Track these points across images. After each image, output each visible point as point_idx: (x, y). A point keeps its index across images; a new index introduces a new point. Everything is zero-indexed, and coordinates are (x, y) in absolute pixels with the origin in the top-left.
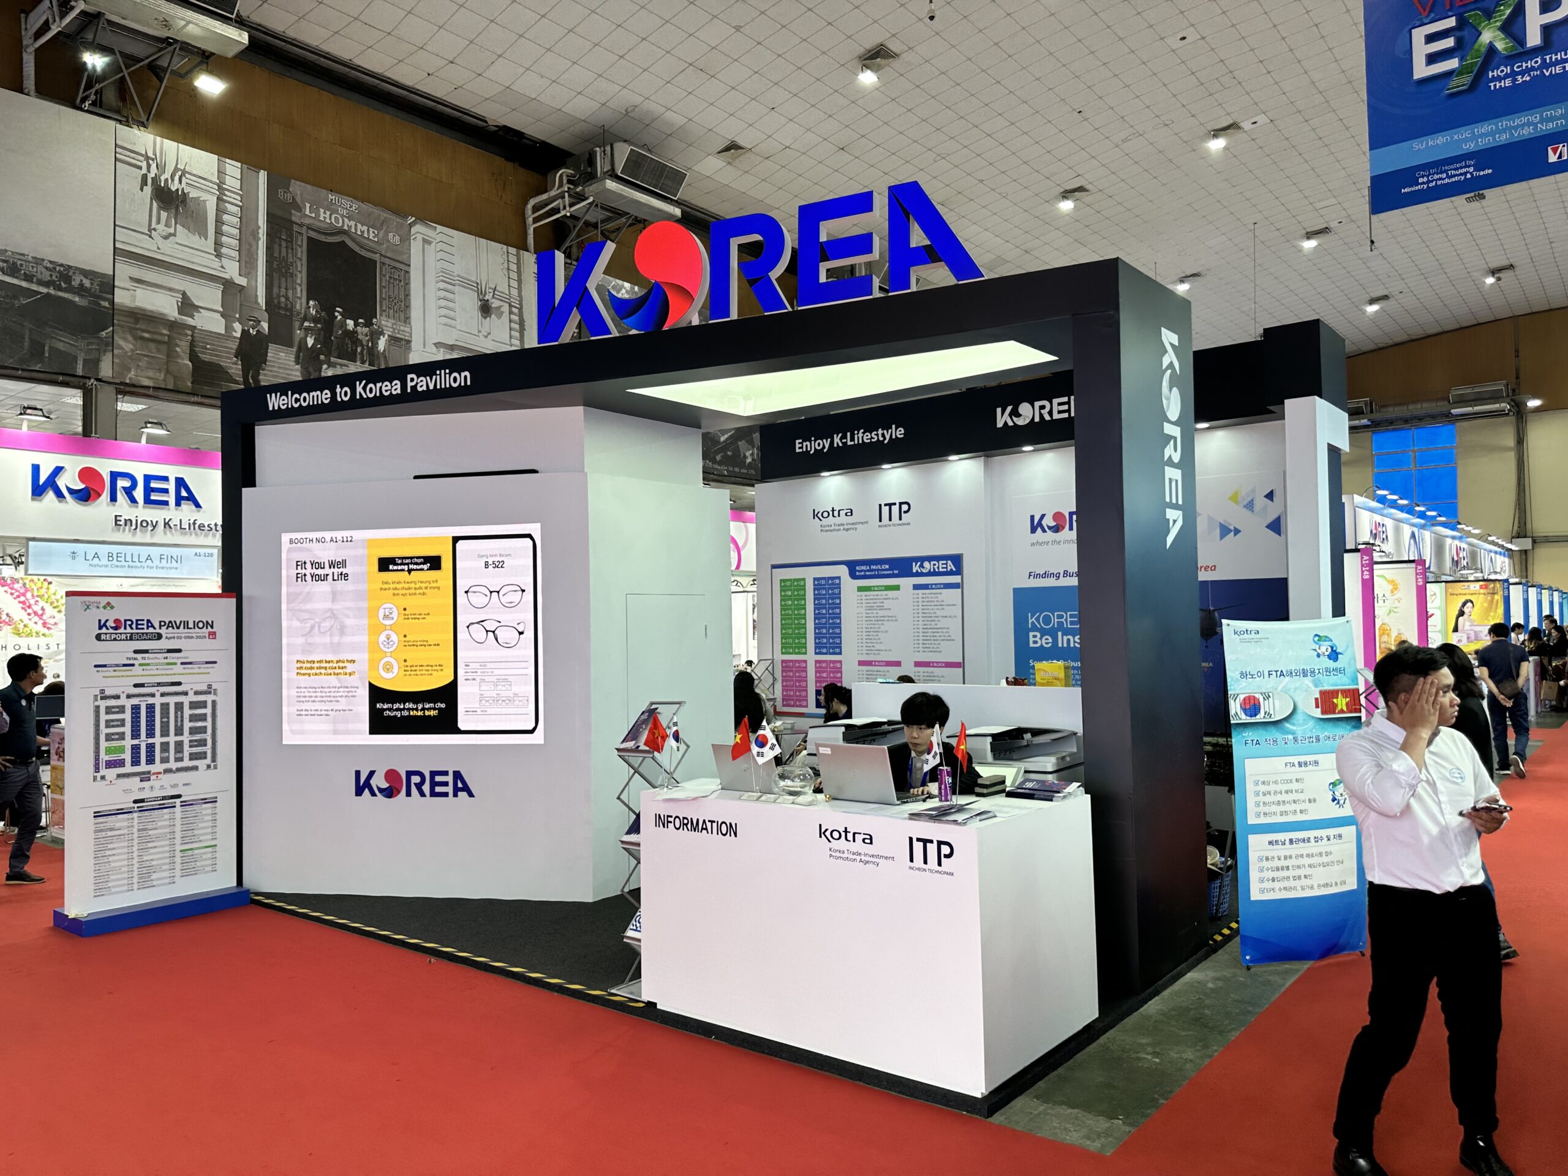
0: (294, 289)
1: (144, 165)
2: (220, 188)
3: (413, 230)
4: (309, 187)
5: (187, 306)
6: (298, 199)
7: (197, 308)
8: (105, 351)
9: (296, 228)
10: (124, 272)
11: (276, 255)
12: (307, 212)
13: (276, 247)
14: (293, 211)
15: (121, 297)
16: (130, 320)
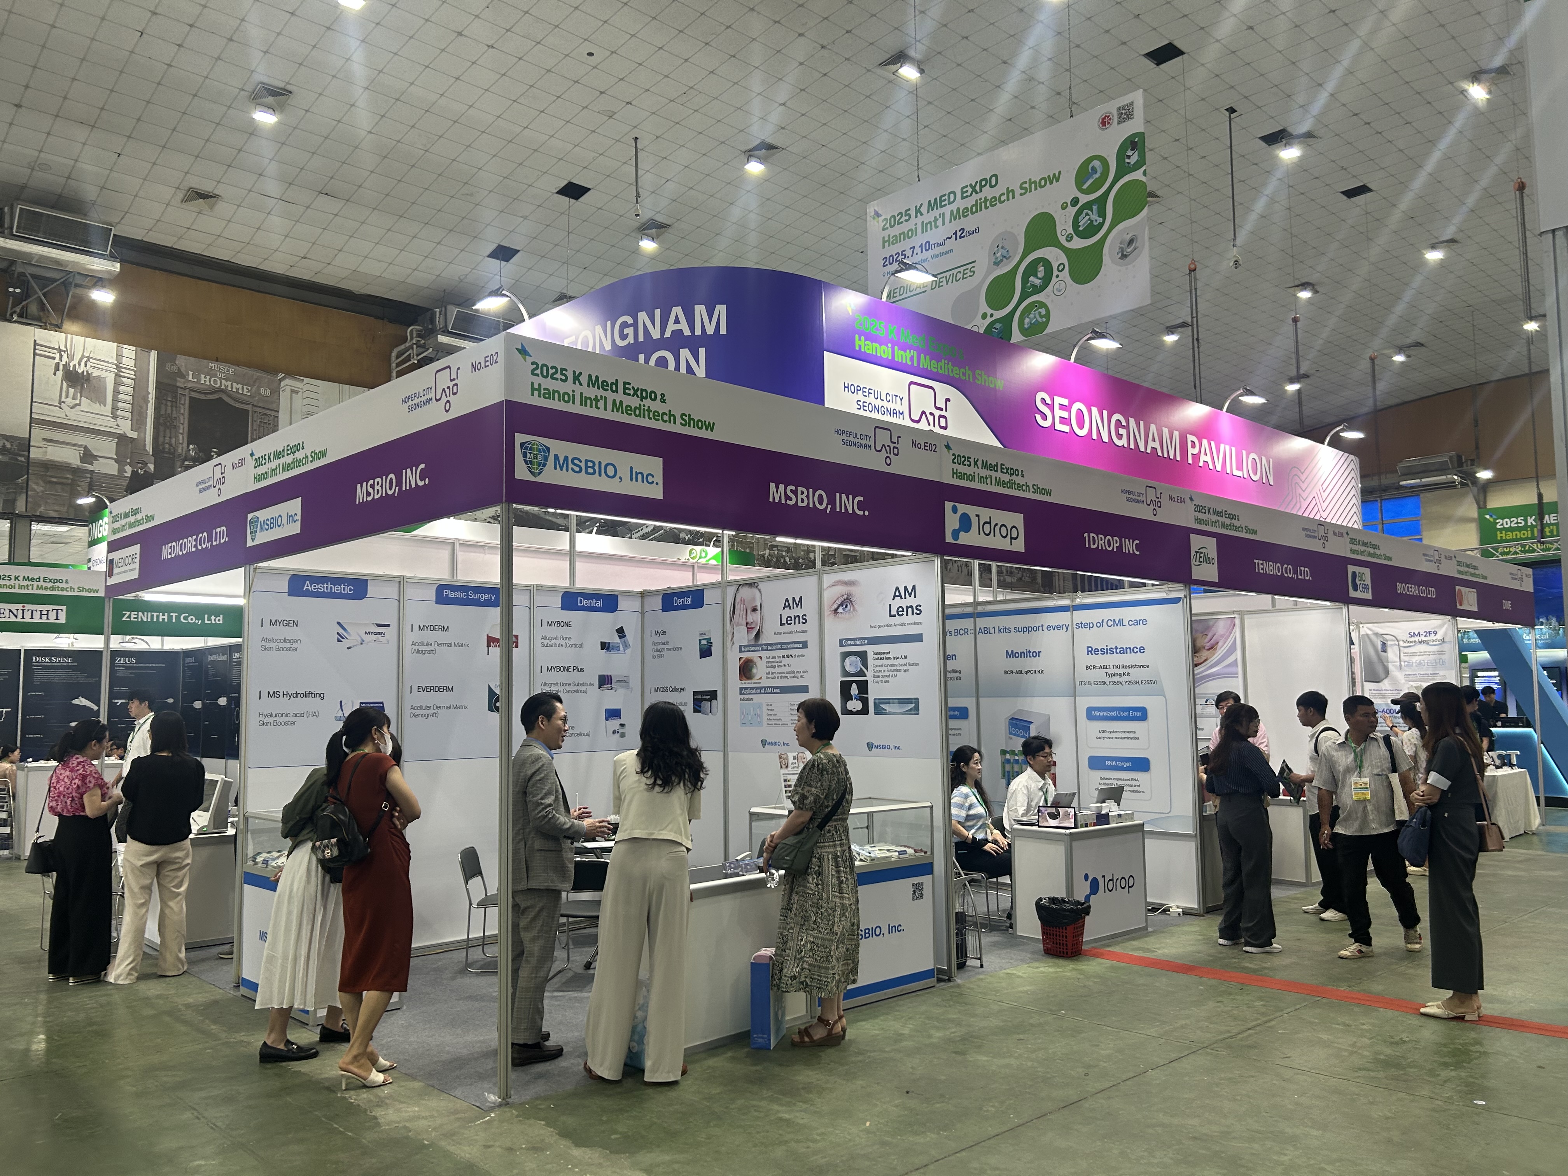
0: (177, 437)
1: (57, 356)
2: (118, 367)
3: (282, 384)
4: (192, 359)
5: (88, 456)
6: (183, 370)
7: (95, 457)
8: (20, 493)
9: (180, 391)
10: (38, 434)
11: (162, 412)
12: (190, 378)
13: (163, 407)
14: (178, 379)
15: (35, 454)
16: (42, 469)
